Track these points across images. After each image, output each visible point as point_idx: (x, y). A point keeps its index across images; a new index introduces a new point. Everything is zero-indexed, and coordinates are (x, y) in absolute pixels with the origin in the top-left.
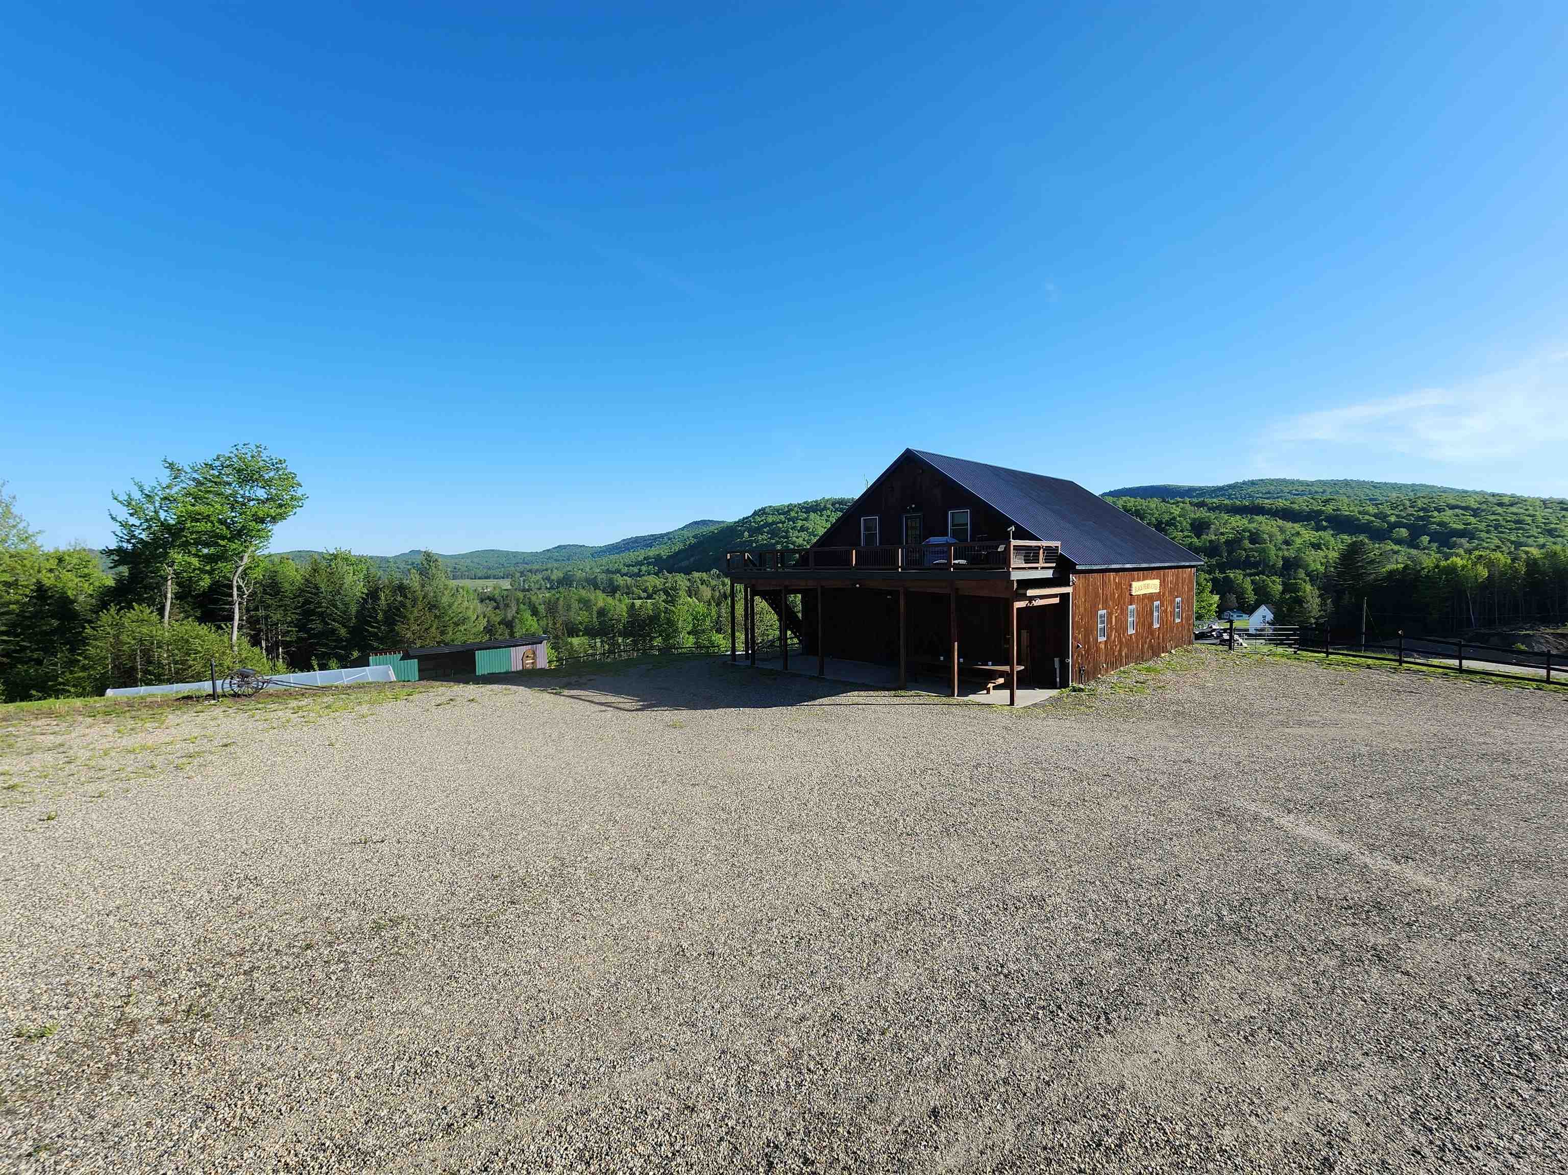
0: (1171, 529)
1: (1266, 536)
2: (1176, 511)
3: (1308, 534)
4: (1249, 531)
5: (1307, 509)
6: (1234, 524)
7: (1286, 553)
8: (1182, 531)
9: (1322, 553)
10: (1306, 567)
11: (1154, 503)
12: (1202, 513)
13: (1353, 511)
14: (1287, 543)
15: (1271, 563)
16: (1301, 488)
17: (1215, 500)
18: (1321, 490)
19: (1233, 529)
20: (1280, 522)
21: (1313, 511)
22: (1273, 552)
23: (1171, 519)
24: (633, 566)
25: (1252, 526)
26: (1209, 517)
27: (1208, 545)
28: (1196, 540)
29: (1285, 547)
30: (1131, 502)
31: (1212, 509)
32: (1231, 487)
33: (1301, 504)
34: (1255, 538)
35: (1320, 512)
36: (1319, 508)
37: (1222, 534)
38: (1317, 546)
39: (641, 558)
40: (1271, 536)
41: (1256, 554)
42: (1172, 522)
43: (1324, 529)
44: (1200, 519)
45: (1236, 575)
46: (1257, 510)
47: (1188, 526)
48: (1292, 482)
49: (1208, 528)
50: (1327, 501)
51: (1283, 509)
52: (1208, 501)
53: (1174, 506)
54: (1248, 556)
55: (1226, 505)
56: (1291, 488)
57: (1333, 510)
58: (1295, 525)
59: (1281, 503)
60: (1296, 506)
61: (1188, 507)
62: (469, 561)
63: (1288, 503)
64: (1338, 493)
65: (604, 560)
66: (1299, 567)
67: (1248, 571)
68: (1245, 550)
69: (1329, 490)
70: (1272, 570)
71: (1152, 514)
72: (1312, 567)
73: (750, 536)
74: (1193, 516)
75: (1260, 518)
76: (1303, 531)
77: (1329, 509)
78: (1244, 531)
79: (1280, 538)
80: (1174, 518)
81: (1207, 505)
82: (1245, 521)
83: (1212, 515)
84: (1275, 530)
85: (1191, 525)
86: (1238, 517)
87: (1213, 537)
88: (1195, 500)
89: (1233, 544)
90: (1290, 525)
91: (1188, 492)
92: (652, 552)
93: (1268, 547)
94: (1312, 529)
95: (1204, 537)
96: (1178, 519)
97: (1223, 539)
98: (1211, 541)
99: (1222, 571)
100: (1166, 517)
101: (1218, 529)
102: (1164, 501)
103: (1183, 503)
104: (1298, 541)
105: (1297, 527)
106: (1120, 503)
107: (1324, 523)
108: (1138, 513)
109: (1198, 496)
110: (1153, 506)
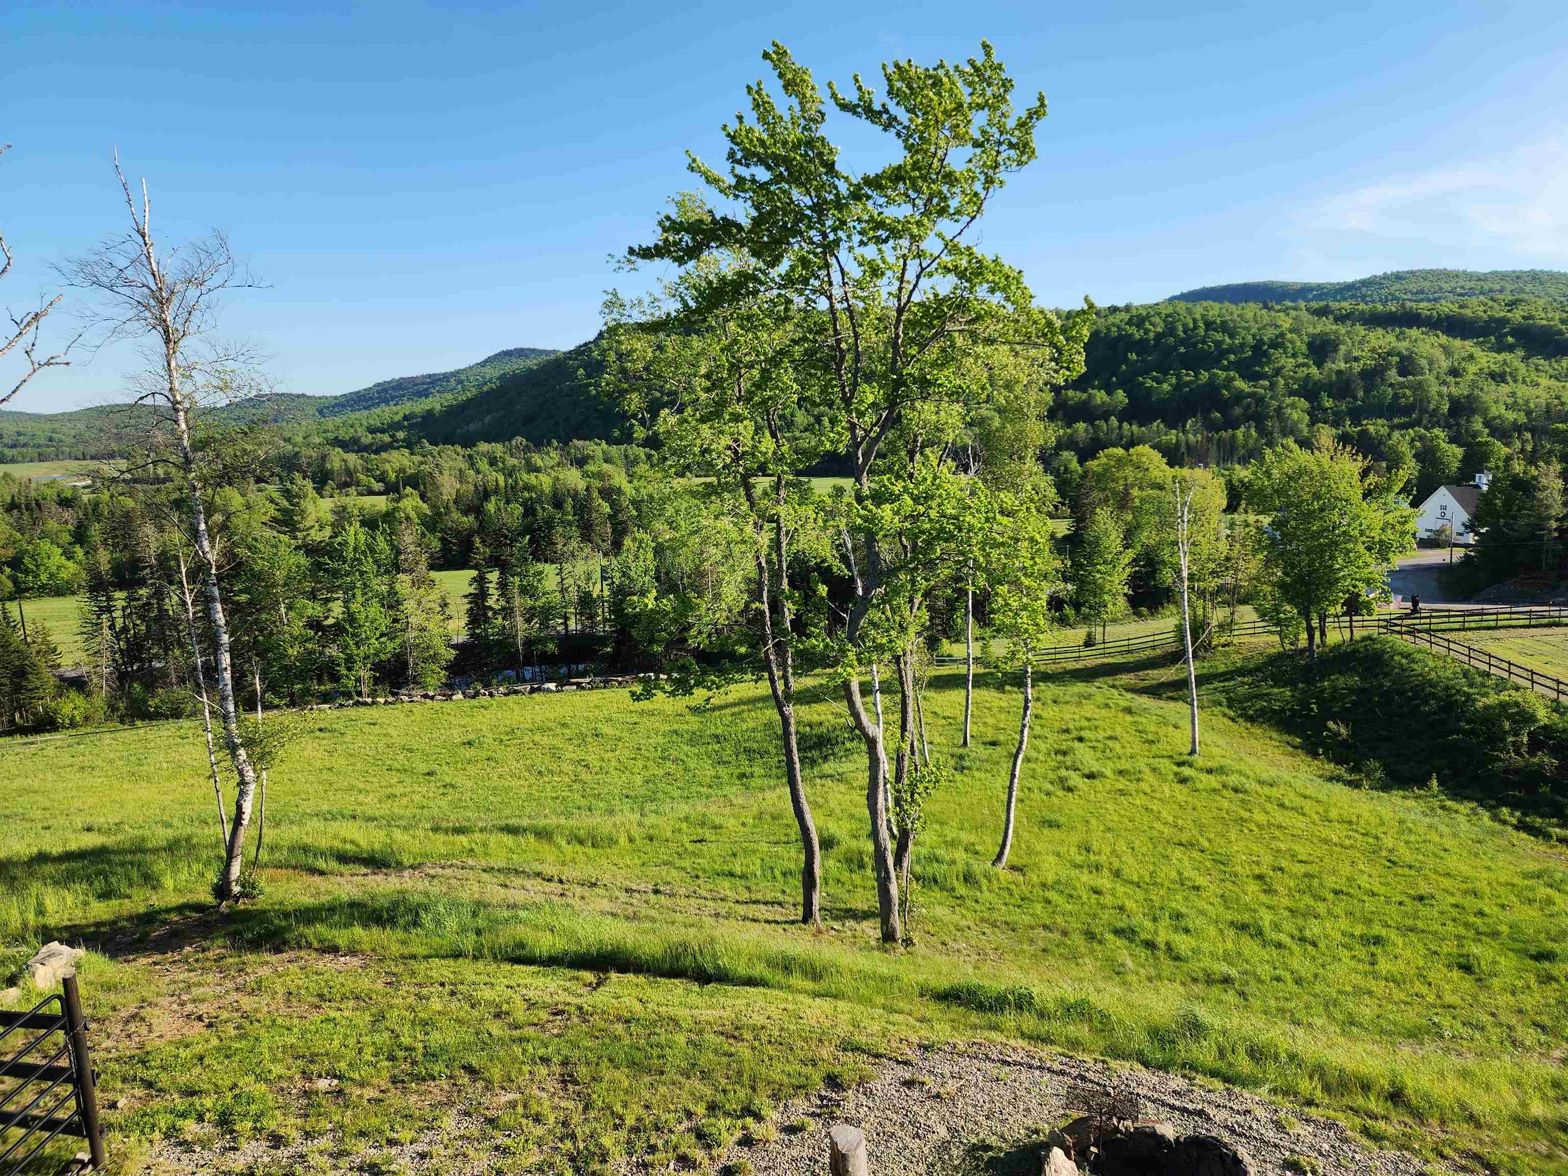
0: (1275, 353)
1: (1424, 363)
2: (1285, 322)
3: (1487, 359)
4: (1399, 354)
5: (1485, 317)
6: (1374, 343)
7: (1454, 391)
8: (1294, 356)
9: (1504, 389)
10: (1485, 411)
11: (1251, 310)
12: (1326, 326)
13: (1552, 319)
14: (1454, 372)
15: (1432, 407)
16: (1468, 285)
17: (1345, 304)
18: (1498, 287)
19: (1373, 350)
20: (1444, 339)
21: (1492, 319)
22: (1434, 389)
23: (1277, 337)
24: (383, 431)
25: (1403, 346)
26: (1336, 332)
27: (1334, 377)
28: (1314, 370)
29: (1451, 379)
30: (1215, 310)
31: (1341, 319)
32: (1365, 283)
33: (1475, 308)
34: (1407, 365)
35: (1503, 322)
36: (1502, 314)
37: (1356, 359)
38: (1498, 377)
39: (398, 418)
40: (1431, 362)
41: (1408, 392)
42: (1277, 343)
43: (1510, 349)
44: (1323, 334)
45: (1376, 427)
46: (1409, 319)
47: (1304, 348)
48: (1456, 275)
49: (1336, 349)
50: (1512, 304)
51: (1448, 317)
52: (1334, 305)
53: (1282, 315)
54: (1396, 396)
55: (1362, 312)
56: (1453, 284)
57: (1524, 318)
58: (1466, 343)
59: (1447, 307)
60: (1467, 312)
61: (1305, 316)
62: (81, 426)
63: (1455, 308)
64: (1522, 291)
65: (331, 423)
66: (1473, 412)
67: (1396, 421)
68: (1391, 385)
69: (1509, 287)
70: (1435, 420)
71: (1248, 329)
72: (1494, 411)
73: (589, 376)
74: (1311, 330)
75: (1414, 332)
76: (1477, 352)
77: (1517, 316)
78: (1389, 354)
79: (1445, 364)
80: (1282, 335)
81: (1332, 312)
82: (1391, 338)
83: (1342, 329)
84: (1438, 354)
85: (1310, 345)
86: (1380, 331)
87: (1342, 366)
88: (1314, 305)
89: (1372, 376)
90: (1458, 343)
91: (1302, 292)
92: (420, 406)
93: (1426, 380)
94: (1491, 349)
95: (1329, 365)
96: (1289, 336)
97: (1357, 367)
98: (1339, 372)
99: (1356, 422)
100: (1269, 334)
101: (1350, 352)
102: (1266, 307)
103: (1295, 309)
104: (1472, 368)
105: (1468, 346)
106: (1198, 310)
107: (1510, 339)
108: (1224, 327)
109: (1318, 298)
110: (1249, 315)
